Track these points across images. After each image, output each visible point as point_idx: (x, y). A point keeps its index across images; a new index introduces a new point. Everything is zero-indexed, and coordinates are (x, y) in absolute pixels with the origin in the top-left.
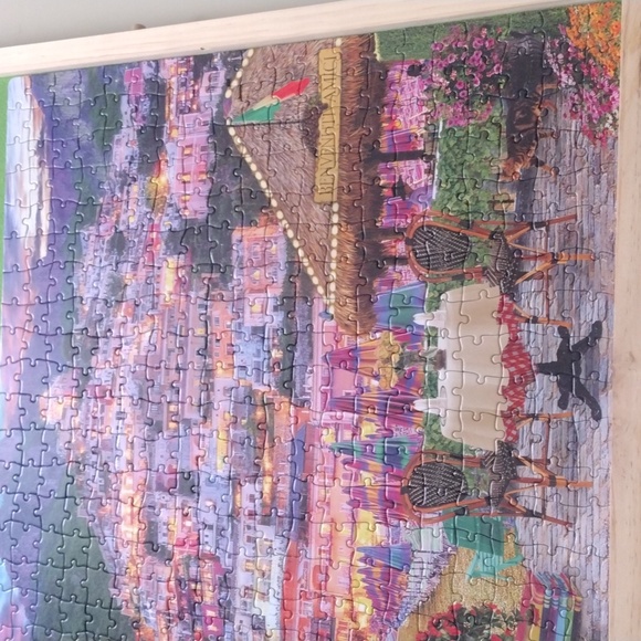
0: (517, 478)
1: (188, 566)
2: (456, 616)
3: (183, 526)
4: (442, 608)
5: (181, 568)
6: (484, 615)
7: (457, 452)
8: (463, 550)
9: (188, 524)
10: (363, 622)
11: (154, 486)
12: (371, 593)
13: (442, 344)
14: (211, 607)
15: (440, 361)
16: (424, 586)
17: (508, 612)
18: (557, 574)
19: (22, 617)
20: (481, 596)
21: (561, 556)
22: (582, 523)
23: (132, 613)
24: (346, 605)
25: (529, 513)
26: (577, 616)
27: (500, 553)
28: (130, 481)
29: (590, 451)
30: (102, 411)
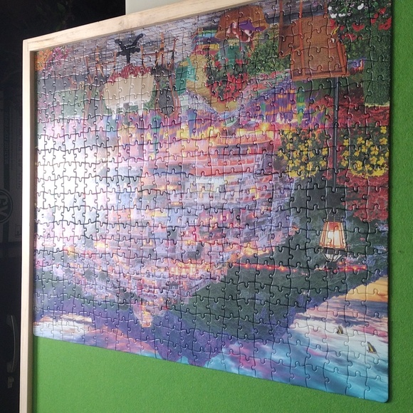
0: (162, 65)
1: (204, 232)
2: (210, 84)
3: (188, 236)
4: (207, 91)
5: (205, 237)
6: (209, 71)
7: (155, 93)
8: (187, 85)
9: (187, 233)
10: (217, 131)
11: (173, 254)
12: (205, 128)
13: (121, 106)
14: (219, 218)
15: (127, 105)
16: (200, 101)
17: (206, 60)
18: (191, 41)
19: (235, 346)
20: (202, 74)
21: (186, 40)
22: (174, 34)
23: (226, 268)
24: (211, 140)
25: (173, 57)
26: (205, 29)
27: (187, 68)
28: (172, 269)
29: (152, 36)
30: (146, 286)
